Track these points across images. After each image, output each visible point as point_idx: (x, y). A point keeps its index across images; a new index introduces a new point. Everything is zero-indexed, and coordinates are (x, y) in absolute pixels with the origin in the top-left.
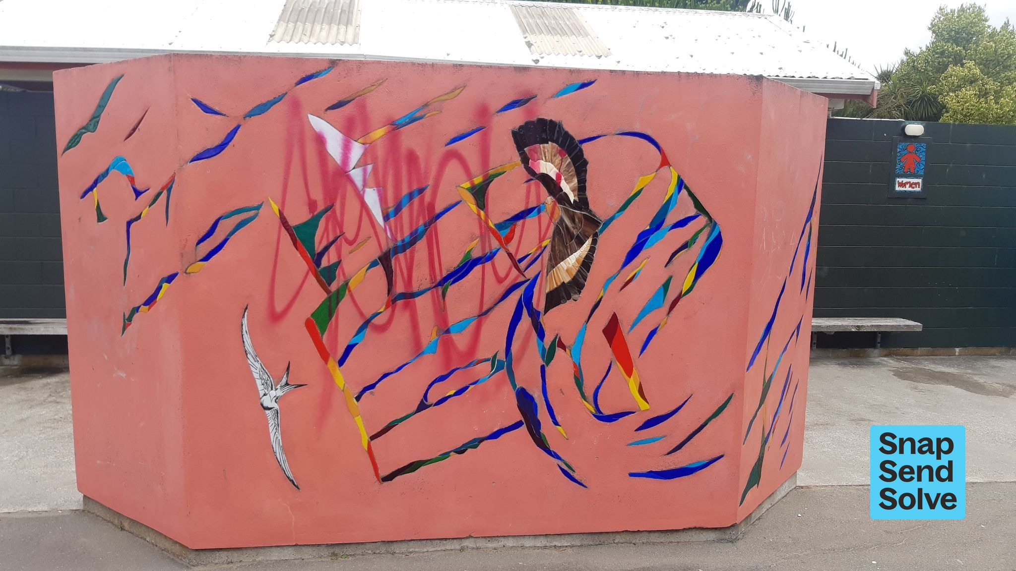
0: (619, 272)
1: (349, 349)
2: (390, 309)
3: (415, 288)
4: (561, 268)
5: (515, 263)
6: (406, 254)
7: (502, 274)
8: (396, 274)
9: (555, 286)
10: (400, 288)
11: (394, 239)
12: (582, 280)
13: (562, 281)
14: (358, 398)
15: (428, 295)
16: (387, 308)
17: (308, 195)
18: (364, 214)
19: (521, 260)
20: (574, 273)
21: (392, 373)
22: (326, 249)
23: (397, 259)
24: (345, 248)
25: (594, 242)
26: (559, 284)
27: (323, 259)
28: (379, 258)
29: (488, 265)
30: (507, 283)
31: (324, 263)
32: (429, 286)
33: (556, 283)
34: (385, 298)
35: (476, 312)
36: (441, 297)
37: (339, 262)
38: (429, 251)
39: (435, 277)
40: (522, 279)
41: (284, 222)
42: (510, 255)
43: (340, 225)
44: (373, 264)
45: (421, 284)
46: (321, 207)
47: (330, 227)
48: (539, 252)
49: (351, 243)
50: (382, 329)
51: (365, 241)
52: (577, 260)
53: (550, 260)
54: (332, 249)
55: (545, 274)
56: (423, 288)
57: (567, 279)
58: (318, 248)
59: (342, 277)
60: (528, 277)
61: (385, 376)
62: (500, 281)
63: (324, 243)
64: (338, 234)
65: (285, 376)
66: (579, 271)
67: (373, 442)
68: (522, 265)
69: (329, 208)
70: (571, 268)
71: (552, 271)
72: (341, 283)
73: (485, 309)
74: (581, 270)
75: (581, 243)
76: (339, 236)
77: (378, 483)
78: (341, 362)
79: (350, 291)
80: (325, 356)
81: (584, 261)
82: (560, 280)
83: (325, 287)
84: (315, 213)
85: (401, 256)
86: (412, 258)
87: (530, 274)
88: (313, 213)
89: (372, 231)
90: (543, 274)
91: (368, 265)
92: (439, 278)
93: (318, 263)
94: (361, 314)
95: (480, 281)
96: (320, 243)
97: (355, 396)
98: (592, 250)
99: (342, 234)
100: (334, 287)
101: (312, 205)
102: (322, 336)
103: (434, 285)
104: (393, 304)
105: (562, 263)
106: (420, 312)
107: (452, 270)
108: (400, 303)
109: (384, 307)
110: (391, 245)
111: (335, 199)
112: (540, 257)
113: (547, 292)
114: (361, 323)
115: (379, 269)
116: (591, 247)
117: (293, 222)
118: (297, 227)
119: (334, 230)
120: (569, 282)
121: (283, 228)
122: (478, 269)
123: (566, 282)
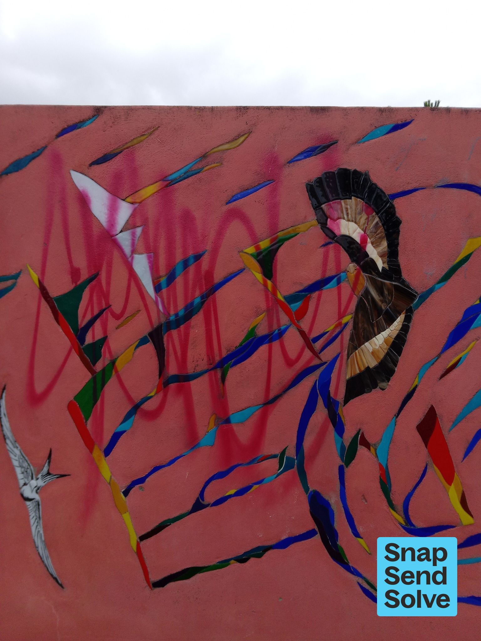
0: (439, 356)
1: (116, 436)
2: (161, 395)
3: (190, 370)
4: (365, 350)
5: (309, 342)
6: (180, 331)
7: (293, 355)
8: (168, 353)
9: (358, 372)
10: (173, 369)
11: (167, 313)
12: (391, 365)
13: (367, 366)
14: (126, 493)
15: (206, 377)
16: (157, 393)
17: (71, 262)
18: (133, 284)
19: (316, 339)
20: (382, 355)
21: (164, 466)
22: (91, 323)
23: (170, 336)
24: (112, 323)
25: (408, 319)
26: (363, 369)
27: (87, 334)
28: (151, 334)
29: (276, 345)
30: (299, 366)
31: (89, 339)
32: (206, 368)
33: (359, 368)
34: (155, 380)
35: (261, 399)
36: (220, 381)
37: (104, 339)
38: (206, 327)
39: (213, 358)
40: (316, 362)
41: (44, 292)
42: (302, 333)
43: (105, 295)
44: (143, 341)
45: (197, 365)
46: (84, 275)
47: (95, 298)
48: (338, 330)
49: (117, 317)
50: (152, 415)
51: (133, 315)
52: (386, 341)
53: (352, 339)
54: (98, 325)
55: (345, 357)
56: (199, 369)
57: (373, 363)
58: (82, 322)
59: (107, 355)
60: (324, 360)
61: (156, 469)
62: (290, 363)
63: (88, 317)
64: (104, 306)
65: (46, 465)
66: (387, 354)
67: (142, 543)
68: (317, 346)
69: (94, 277)
70: (378, 351)
71: (354, 353)
72: (107, 362)
73: (272, 395)
74: (390, 352)
75: (390, 320)
76: (104, 310)
77: (148, 588)
78: (107, 452)
79: (117, 372)
80: (90, 444)
81: (393, 342)
82: (364, 365)
83: (89, 367)
84: (79, 283)
85: (174, 333)
86: (187, 335)
87: (327, 355)
88: (76, 283)
89: (141, 303)
90: (342, 356)
91: (137, 343)
92: (217, 359)
93: (82, 339)
94: (129, 398)
95: (266, 364)
96: (84, 316)
97: (123, 490)
98: (405, 329)
99: (109, 306)
100: (99, 366)
101: (75, 273)
102: (86, 421)
103: (212, 366)
104: (165, 387)
105: (367, 344)
106: (196, 398)
107: (233, 349)
108: (172, 386)
109: (155, 390)
110: (163, 320)
111: (100, 267)
112: (340, 337)
113: (347, 378)
114: (129, 408)
115: (150, 347)
116: (403, 326)
117: (54, 293)
118: (60, 299)
119: (100, 303)
120: (376, 368)
121: (43, 300)
122: (263, 349)
123: (371, 367)
